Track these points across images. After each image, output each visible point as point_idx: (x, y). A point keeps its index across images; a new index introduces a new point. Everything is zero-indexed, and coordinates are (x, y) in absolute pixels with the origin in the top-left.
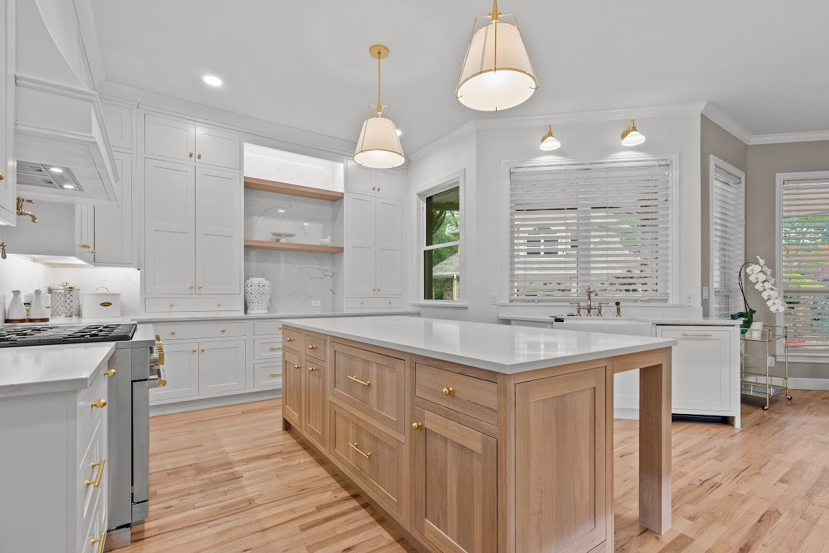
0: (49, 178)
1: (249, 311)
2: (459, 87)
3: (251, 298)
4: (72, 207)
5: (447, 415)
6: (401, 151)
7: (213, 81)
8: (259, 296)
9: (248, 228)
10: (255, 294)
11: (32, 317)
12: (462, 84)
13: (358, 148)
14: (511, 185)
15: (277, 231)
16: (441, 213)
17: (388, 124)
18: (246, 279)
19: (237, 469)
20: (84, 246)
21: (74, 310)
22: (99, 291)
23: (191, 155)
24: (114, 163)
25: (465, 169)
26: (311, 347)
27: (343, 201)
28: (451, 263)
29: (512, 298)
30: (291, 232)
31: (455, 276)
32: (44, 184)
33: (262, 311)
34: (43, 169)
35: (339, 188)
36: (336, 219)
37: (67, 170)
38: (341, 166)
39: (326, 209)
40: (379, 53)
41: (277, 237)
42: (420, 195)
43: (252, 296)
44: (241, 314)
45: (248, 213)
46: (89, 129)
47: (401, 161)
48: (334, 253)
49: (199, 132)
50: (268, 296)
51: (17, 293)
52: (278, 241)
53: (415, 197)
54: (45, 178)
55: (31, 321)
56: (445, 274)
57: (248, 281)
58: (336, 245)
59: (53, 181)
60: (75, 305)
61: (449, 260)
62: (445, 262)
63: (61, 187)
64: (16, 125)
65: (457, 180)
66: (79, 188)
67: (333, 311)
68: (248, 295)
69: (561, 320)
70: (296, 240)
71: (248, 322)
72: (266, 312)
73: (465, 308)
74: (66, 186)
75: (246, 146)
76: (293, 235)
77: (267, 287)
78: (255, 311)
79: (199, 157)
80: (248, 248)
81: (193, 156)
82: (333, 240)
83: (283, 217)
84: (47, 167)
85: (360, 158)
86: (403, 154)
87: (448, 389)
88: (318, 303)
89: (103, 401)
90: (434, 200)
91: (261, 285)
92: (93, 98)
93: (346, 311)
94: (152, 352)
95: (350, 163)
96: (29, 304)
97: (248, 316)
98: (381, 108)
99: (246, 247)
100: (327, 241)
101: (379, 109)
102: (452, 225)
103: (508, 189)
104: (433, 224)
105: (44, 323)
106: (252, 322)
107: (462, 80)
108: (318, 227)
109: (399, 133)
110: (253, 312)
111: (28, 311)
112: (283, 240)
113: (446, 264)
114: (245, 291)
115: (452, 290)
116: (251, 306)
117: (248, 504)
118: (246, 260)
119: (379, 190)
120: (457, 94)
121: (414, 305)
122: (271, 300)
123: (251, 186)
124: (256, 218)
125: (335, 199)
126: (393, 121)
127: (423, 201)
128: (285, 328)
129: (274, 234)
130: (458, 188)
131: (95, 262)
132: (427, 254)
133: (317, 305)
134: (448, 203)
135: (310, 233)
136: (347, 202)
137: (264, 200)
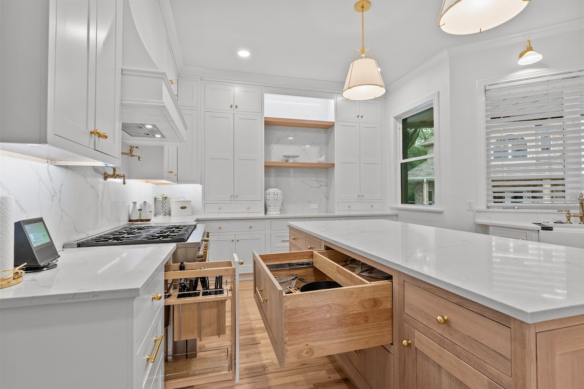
0: (147, 132)
1: (267, 213)
2: (441, 17)
3: (269, 203)
4: (162, 148)
5: (441, 342)
6: (382, 83)
7: (244, 54)
8: (274, 201)
9: (267, 153)
10: (272, 200)
11: (142, 218)
12: (445, 12)
13: (346, 86)
14: (486, 101)
15: (286, 154)
16: (415, 131)
17: (371, 63)
18: (266, 189)
19: (257, 335)
20: (170, 172)
21: (167, 211)
22: (180, 200)
23: (231, 106)
24: (182, 116)
25: (439, 92)
26: (309, 247)
27: (334, 127)
28: (421, 170)
29: (490, 204)
30: (296, 155)
31: (425, 180)
32: (145, 135)
33: (276, 213)
34: (142, 127)
35: (331, 119)
36: (328, 142)
37: (154, 126)
38: (332, 102)
39: (321, 135)
40: (363, 7)
41: (287, 159)
42: (396, 118)
43: (270, 202)
44: (262, 215)
45: (267, 142)
46: (161, 97)
47: (383, 91)
48: (327, 168)
49: (237, 90)
50: (281, 202)
51: (135, 203)
52: (287, 161)
53: (392, 120)
54: (145, 132)
55: (142, 221)
56: (416, 178)
57: (267, 191)
58: (329, 162)
59: (149, 133)
60: (167, 208)
61: (420, 167)
62: (415, 169)
63: (155, 137)
64: (122, 100)
65: (432, 102)
66: (163, 136)
67: (327, 212)
68: (267, 201)
69: (550, 229)
70: (299, 160)
71: (266, 221)
72: (279, 213)
73: (441, 213)
74: (157, 136)
75: (266, 95)
76: (297, 157)
77: (279, 195)
78: (272, 213)
79: (236, 107)
80: (268, 167)
81: (233, 107)
82: (326, 158)
83: (291, 143)
84: (144, 125)
85: (347, 94)
86: (384, 86)
87: (443, 317)
88: (316, 206)
89: (159, 295)
90: (409, 121)
91: (276, 194)
92: (163, 76)
93: (337, 213)
94: (199, 250)
95: (339, 99)
96: (141, 210)
97: (268, 216)
98: (364, 51)
99: (266, 166)
100: (322, 159)
101: (363, 51)
102: (421, 138)
103: (484, 105)
104: (408, 140)
105: (148, 222)
106: (270, 220)
107: (444, 10)
108: (316, 149)
109: (379, 69)
110: (270, 213)
111: (140, 214)
112: (291, 161)
113: (417, 170)
114: (265, 198)
115: (422, 191)
116: (269, 209)
117: (263, 369)
118: (265, 176)
119: (362, 117)
120: (439, 23)
121: (392, 209)
122: (282, 204)
123: (269, 124)
124: (272, 146)
125: (328, 127)
126: (375, 59)
127: (400, 123)
128: (291, 228)
129: (285, 157)
130: (432, 109)
131: (178, 181)
132: (403, 166)
133: (314, 208)
134: (421, 122)
135: (310, 154)
136: (337, 129)
137: (278, 133)
